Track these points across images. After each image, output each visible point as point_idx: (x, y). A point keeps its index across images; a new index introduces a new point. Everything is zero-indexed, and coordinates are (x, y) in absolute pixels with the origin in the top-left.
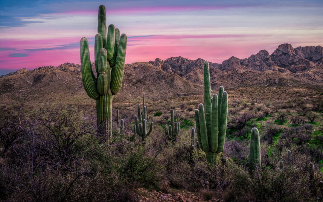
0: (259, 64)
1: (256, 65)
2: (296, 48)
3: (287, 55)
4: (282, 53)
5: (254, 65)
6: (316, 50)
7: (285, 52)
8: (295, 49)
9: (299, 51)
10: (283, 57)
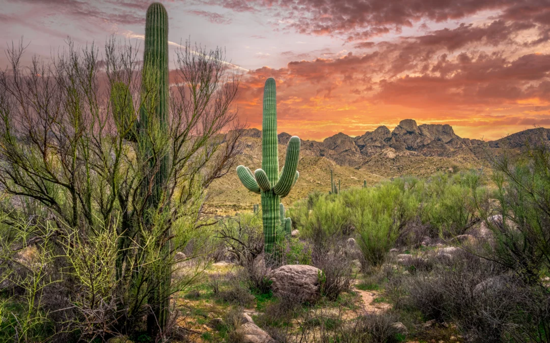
0: (380, 145)
1: (376, 146)
2: (421, 126)
3: (413, 135)
4: (406, 132)
5: (373, 146)
6: (443, 130)
7: (409, 130)
8: (419, 127)
9: (424, 129)
10: (408, 136)
